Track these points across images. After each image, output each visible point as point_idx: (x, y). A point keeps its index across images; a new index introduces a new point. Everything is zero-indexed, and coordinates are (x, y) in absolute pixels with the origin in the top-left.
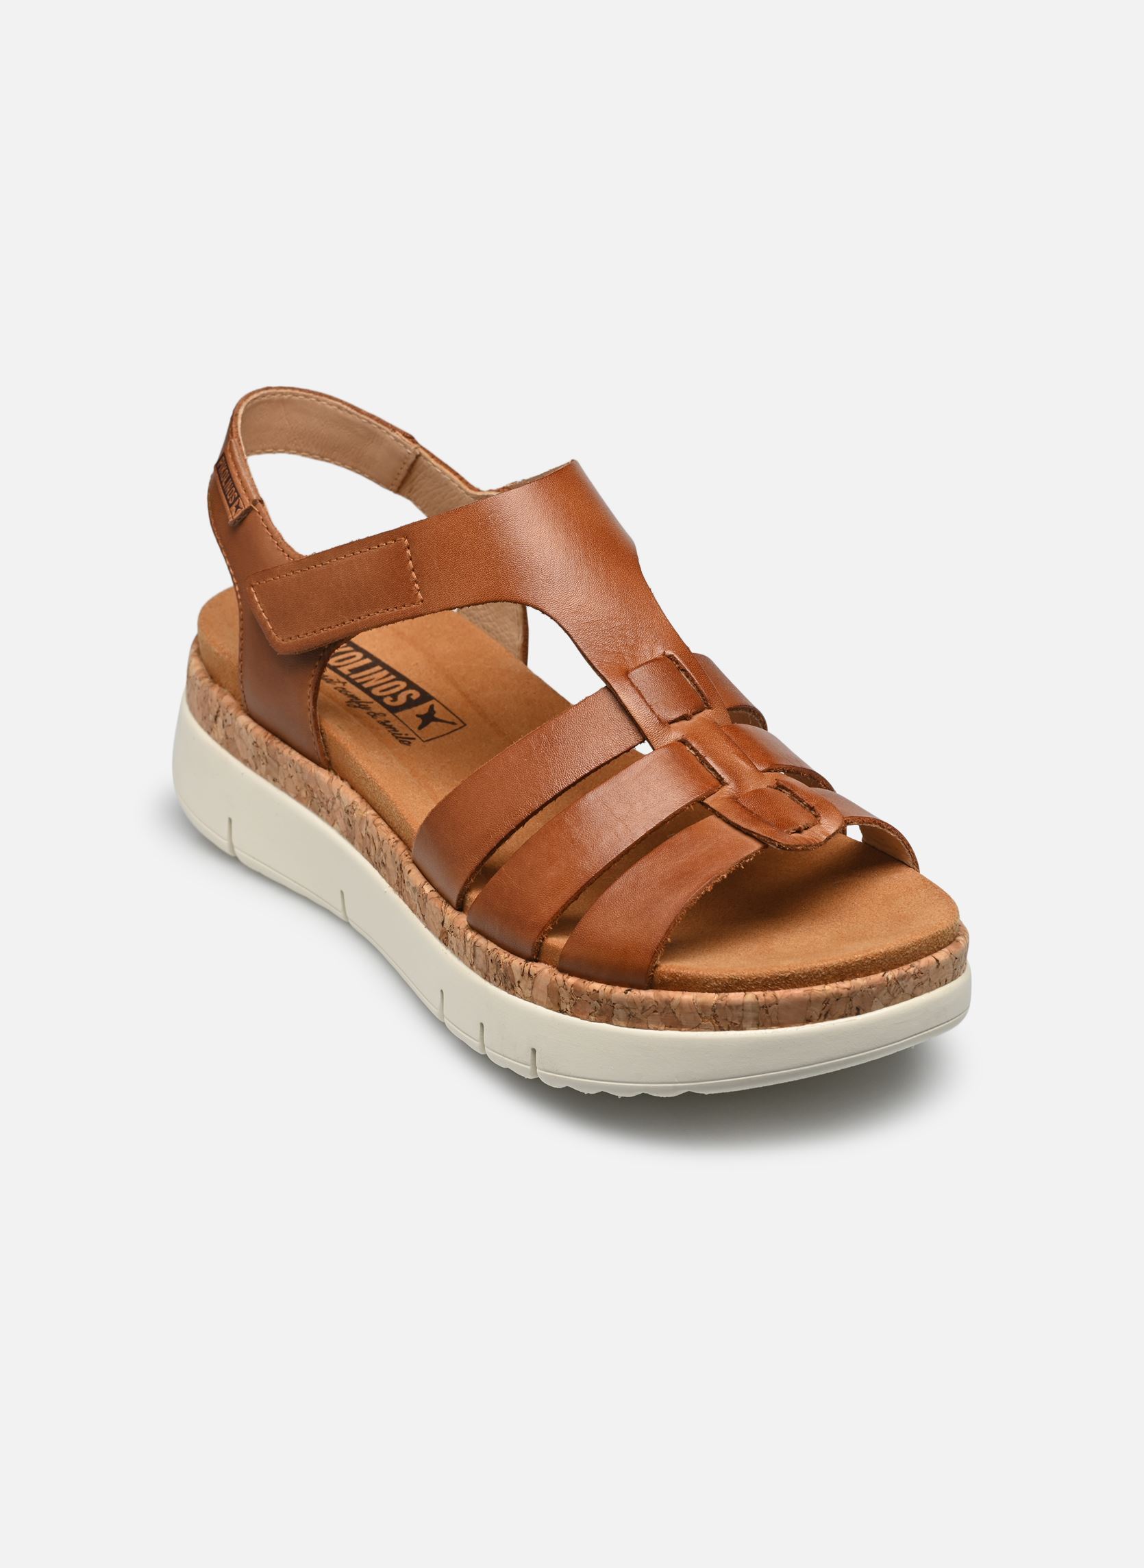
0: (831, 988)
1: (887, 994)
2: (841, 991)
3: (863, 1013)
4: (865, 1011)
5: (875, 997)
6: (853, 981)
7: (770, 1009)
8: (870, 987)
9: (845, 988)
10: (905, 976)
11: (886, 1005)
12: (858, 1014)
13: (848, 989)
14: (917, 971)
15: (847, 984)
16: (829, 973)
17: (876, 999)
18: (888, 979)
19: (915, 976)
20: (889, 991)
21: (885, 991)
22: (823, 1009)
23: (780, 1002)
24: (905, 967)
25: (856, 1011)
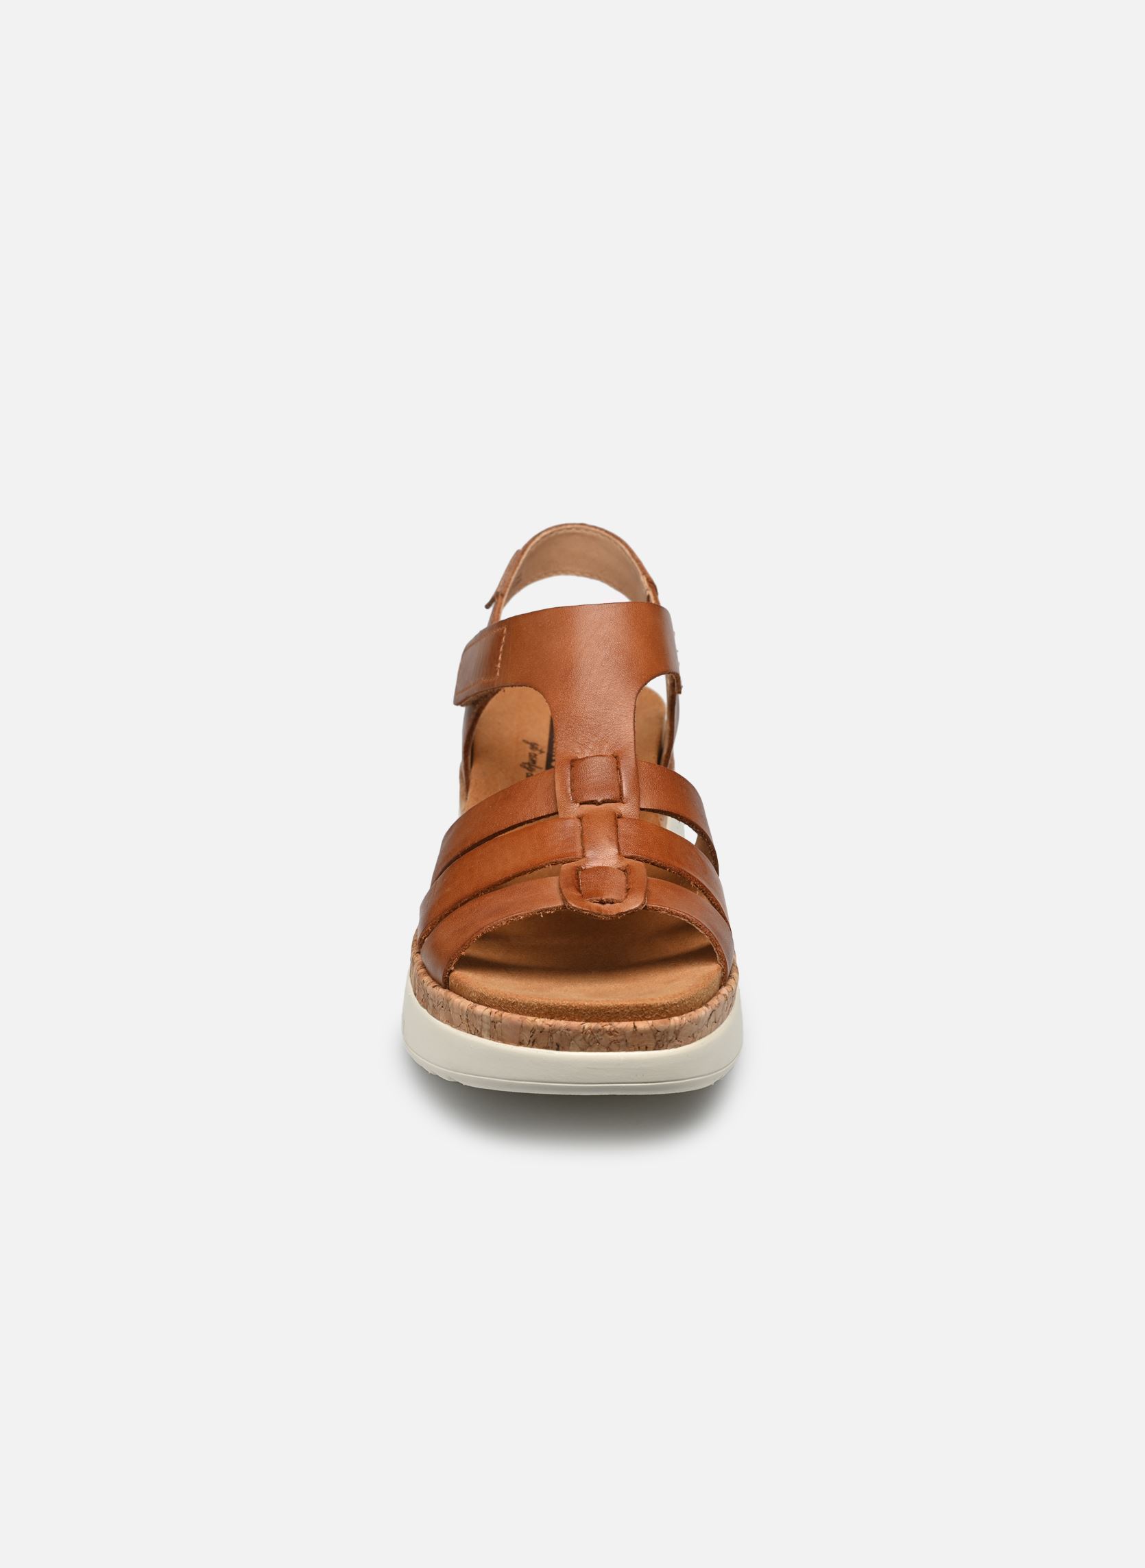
0: (540, 1022)
1: (583, 1040)
2: (544, 1025)
3: (562, 1050)
4: (564, 1049)
5: (571, 1040)
6: (558, 1021)
7: (497, 1025)
8: (567, 1030)
9: (547, 1024)
10: (600, 1030)
11: (583, 1050)
12: (558, 1050)
13: (550, 1026)
14: (612, 1029)
15: (552, 1022)
16: (541, 1009)
17: (573, 1042)
18: (584, 1028)
19: (610, 1033)
20: (584, 1038)
21: (580, 1037)
22: (531, 1037)
23: (503, 1021)
24: (604, 1024)
25: (556, 1047)
